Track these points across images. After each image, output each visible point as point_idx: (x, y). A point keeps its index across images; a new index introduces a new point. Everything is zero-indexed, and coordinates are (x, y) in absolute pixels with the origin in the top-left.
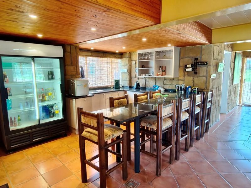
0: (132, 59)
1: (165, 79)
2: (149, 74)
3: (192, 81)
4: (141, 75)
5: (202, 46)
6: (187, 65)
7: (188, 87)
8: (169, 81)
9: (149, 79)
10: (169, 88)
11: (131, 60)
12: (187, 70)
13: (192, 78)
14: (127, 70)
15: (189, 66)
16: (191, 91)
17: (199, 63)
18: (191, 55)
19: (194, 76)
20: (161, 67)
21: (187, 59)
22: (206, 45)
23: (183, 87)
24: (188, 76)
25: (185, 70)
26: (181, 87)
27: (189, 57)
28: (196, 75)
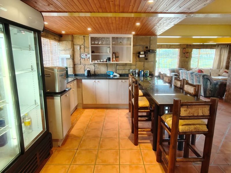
0: (75, 43)
1: (117, 64)
2: (101, 60)
3: (143, 66)
4: (93, 61)
5: (150, 37)
6: (140, 52)
7: (141, 71)
8: (121, 66)
9: (99, 65)
10: (122, 72)
11: (73, 44)
12: (141, 56)
13: (143, 63)
14: (70, 55)
15: (142, 53)
16: (143, 74)
17: (151, 51)
18: (142, 43)
19: (144, 62)
20: (114, 53)
21: (138, 47)
22: (153, 36)
23: (137, 71)
24: (140, 61)
25: (139, 57)
26: (135, 72)
27: (140, 45)
28: (147, 61)
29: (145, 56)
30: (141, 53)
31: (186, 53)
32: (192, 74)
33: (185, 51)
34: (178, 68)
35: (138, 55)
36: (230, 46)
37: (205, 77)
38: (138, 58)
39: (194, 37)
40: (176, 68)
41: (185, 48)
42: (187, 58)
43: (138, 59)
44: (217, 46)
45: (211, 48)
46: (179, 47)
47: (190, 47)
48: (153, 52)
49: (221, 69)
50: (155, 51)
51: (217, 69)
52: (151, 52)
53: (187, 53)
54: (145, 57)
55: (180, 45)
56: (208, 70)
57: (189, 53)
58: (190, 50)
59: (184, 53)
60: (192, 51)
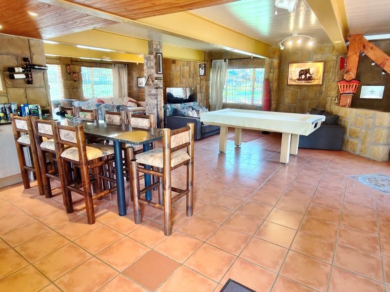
3: (25, 96)
5: (28, 40)
6: (14, 68)
7: (22, 106)
13: (22, 90)
15: (19, 70)
16: (29, 111)
18: (12, 50)
19: (26, 88)
21: (5, 57)
22: (35, 39)
23: (14, 107)
24: (14, 87)
25: (12, 77)
26: (10, 108)
27: (8, 54)
28: (30, 85)
29: (27, 76)
30: (17, 70)
31: (72, 73)
32: (99, 107)
33: (70, 69)
34: (63, 99)
35: (7, 73)
36: (128, 65)
37: (120, 108)
38: (9, 79)
39: (79, 46)
40: (61, 99)
41: (69, 65)
42: (75, 81)
43: (9, 82)
44: (113, 65)
45: (106, 68)
46: (58, 61)
47: (76, 63)
48: (42, 69)
49: (124, 97)
50: (46, 68)
51: (120, 97)
52: (38, 69)
53: (74, 73)
54: (26, 78)
55: (60, 58)
56: (108, 99)
57: (77, 74)
58: (77, 68)
59: (69, 74)
60: (80, 71)
